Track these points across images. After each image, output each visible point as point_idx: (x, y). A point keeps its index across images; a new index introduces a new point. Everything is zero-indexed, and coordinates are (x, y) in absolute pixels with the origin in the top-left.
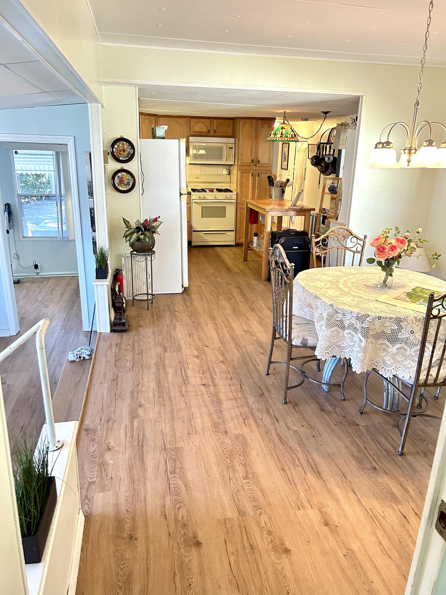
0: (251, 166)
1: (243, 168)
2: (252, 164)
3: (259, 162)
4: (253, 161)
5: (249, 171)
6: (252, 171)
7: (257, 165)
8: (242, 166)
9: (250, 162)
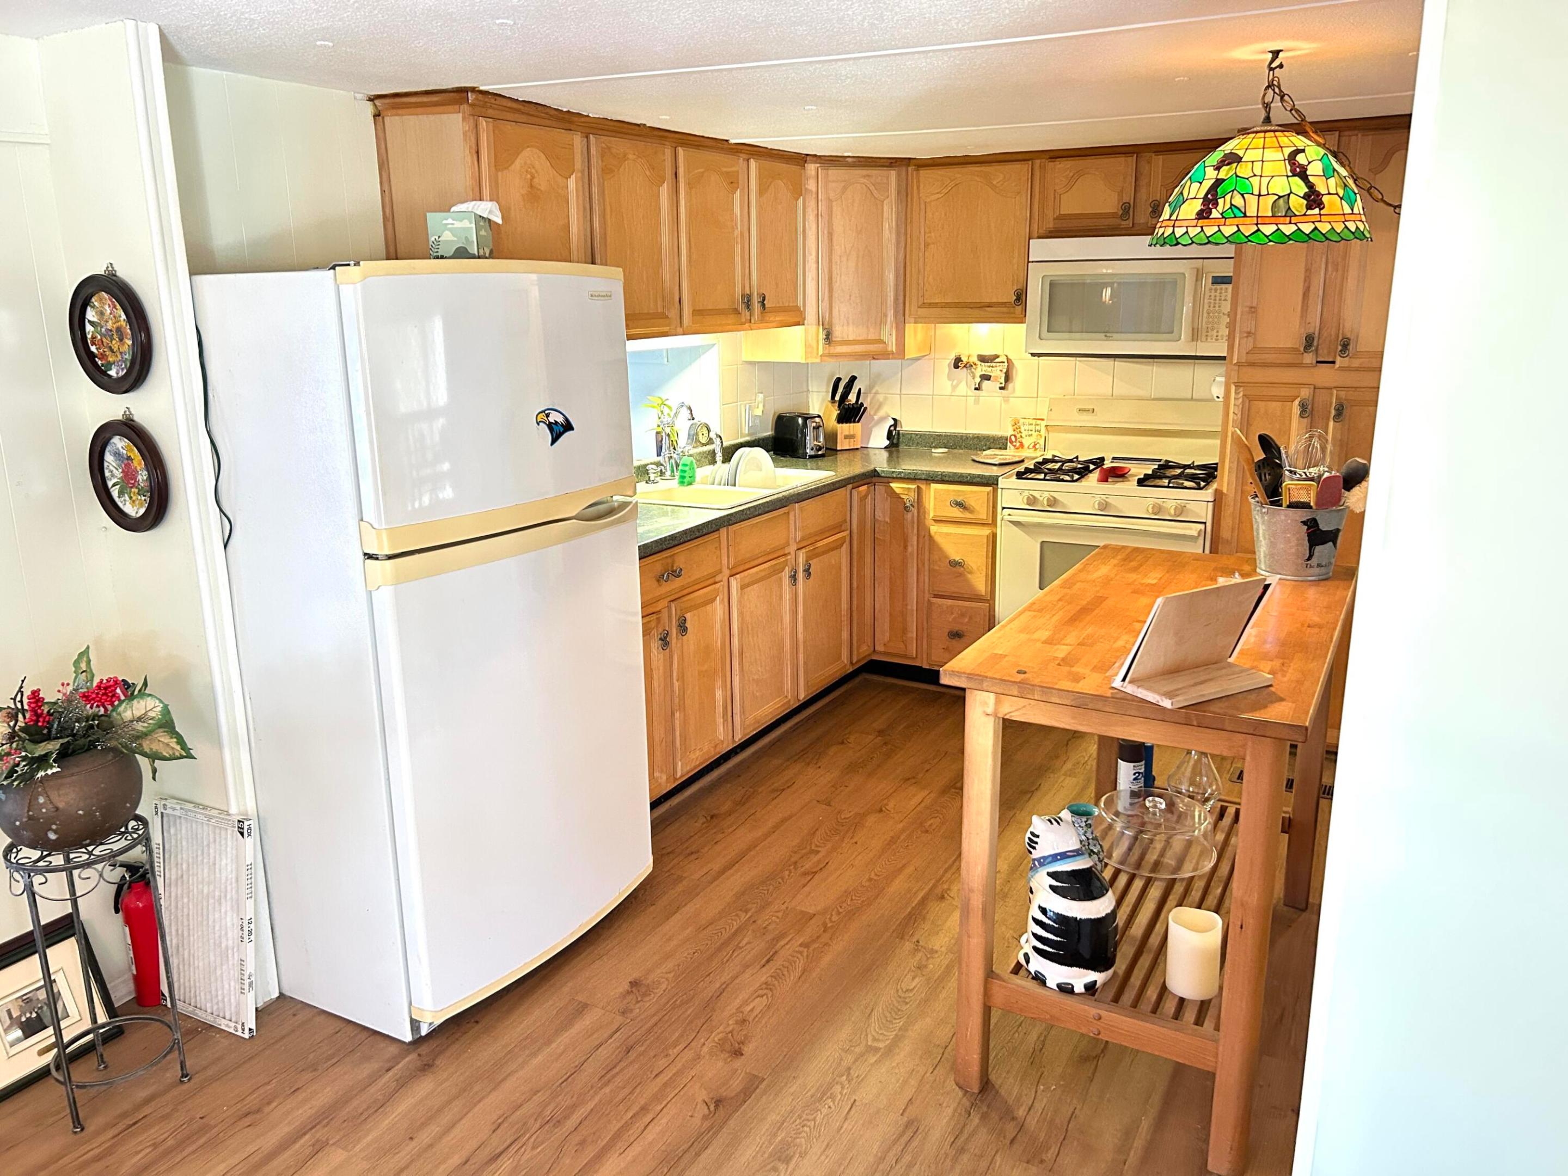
0: (1300, 365)
1: (1259, 375)
2: (1309, 358)
3: (1345, 346)
4: (1309, 342)
5: (1291, 392)
6: (1305, 393)
7: (1338, 360)
8: (1252, 364)
9: (1295, 350)
